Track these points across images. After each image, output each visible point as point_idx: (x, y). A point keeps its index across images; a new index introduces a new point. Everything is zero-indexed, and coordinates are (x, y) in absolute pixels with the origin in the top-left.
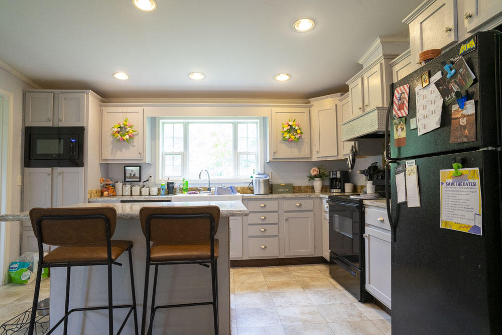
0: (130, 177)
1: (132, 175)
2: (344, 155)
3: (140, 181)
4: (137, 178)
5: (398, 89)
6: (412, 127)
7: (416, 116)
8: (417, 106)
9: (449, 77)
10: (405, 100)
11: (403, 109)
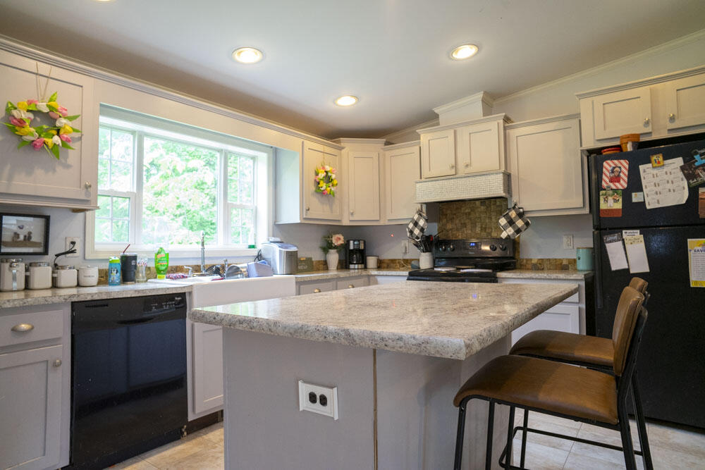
0: (15, 242)
1: (22, 238)
2: (389, 220)
3: (46, 252)
4: (35, 244)
5: (609, 161)
6: (634, 200)
7: (642, 190)
8: (644, 183)
9: (696, 164)
10: (621, 174)
11: (619, 181)
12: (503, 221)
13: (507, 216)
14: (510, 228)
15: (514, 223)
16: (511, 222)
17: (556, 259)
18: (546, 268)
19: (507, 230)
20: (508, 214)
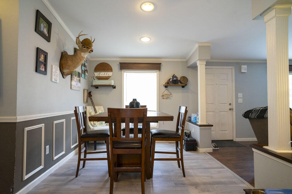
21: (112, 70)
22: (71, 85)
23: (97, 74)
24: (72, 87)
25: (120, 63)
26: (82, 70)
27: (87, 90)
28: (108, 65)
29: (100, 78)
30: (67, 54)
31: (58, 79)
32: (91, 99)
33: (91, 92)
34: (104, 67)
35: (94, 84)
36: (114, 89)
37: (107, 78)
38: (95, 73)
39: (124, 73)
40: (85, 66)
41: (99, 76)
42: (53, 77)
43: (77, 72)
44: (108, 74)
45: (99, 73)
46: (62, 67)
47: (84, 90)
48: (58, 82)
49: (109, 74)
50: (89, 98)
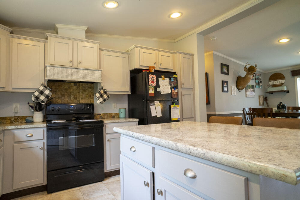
5: (151, 75)
6: (158, 91)
7: (160, 87)
8: (160, 84)
9: (172, 81)
10: (154, 80)
11: (153, 83)
12: (98, 95)
13: (99, 92)
14: (101, 99)
15: (103, 96)
16: (101, 96)
17: (110, 114)
18: (106, 118)
19: (100, 100)
20: (100, 91)
21: (285, 78)
22: (246, 95)
23: (271, 83)
24: (247, 96)
25: (291, 71)
26: (256, 83)
27: (263, 96)
28: (281, 74)
29: (274, 86)
30: (241, 77)
31: (236, 93)
32: (267, 102)
33: (268, 97)
34: (277, 76)
35: (268, 91)
36: (288, 93)
37: (280, 85)
38: (269, 82)
39: (298, 79)
40: (258, 79)
41: (273, 84)
42: (232, 93)
43: (251, 86)
44: (280, 82)
45: (272, 82)
46: (238, 86)
47: (259, 96)
48: (236, 94)
49: (283, 81)
50: (265, 102)
